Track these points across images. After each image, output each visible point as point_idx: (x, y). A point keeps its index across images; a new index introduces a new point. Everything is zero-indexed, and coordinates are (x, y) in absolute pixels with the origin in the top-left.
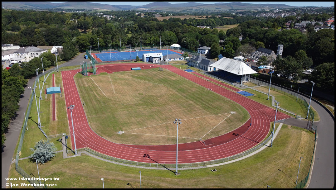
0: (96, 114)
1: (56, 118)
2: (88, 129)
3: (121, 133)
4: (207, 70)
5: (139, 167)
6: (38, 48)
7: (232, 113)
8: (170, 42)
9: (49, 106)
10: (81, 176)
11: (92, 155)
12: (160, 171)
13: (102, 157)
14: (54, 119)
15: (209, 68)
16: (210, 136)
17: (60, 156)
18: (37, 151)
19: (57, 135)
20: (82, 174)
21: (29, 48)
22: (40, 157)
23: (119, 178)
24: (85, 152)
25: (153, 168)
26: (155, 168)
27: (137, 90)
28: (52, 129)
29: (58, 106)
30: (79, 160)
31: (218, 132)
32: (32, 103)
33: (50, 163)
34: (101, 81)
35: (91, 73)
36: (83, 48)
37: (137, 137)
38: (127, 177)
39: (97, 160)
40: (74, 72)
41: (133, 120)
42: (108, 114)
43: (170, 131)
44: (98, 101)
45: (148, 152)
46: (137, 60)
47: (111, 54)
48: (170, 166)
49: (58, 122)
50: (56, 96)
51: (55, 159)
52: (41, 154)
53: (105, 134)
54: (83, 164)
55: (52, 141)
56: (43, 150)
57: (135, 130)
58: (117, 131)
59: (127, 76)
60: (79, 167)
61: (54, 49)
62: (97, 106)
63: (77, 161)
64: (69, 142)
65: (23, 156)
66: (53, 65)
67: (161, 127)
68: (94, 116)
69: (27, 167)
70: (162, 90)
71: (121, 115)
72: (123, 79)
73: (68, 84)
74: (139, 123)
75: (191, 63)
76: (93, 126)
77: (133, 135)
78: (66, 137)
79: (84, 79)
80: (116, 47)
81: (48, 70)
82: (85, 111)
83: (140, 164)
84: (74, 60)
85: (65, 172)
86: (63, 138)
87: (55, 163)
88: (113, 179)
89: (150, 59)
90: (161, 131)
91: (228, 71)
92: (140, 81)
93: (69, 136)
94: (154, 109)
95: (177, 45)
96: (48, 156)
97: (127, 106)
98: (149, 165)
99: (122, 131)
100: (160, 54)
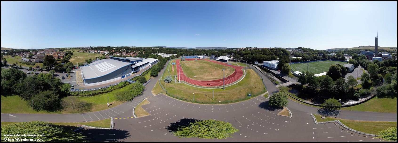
0: (186, 70)
1: (174, 70)
2: (184, 75)
3: (195, 77)
4: (216, 60)
5: (206, 88)
6: (171, 54)
7: (230, 69)
8: (203, 54)
9: (172, 67)
10: (182, 91)
11: (185, 83)
12: (216, 89)
13: (189, 84)
14: (173, 71)
15: (217, 59)
16: (227, 76)
17: (174, 82)
18: (166, 79)
19: (173, 75)
20: (182, 90)
21: (169, 54)
22: (167, 81)
23: (200, 93)
24: (183, 82)
25: (213, 88)
26: (214, 88)
27: (198, 65)
28: (172, 73)
29: (175, 67)
30: (181, 85)
31: (229, 74)
32: (168, 66)
33: (170, 83)
34: (186, 63)
35: (184, 60)
36: (181, 55)
37: (202, 78)
38: (203, 92)
39: (188, 85)
40: (179, 60)
41: (199, 73)
42: (190, 71)
43: (213, 76)
44: (186, 67)
45: (208, 83)
46: (196, 58)
47: (189, 56)
48: (219, 87)
49: (174, 71)
50: (174, 65)
51: (172, 82)
52: (167, 80)
53: (190, 77)
54: (182, 86)
55: (172, 76)
56: (168, 79)
57: (200, 76)
58: (194, 76)
59: (194, 61)
60: (181, 87)
61: (175, 55)
62: (186, 69)
63: (180, 85)
64: (177, 78)
65: (162, 79)
66: (174, 58)
67: (209, 75)
68: (185, 71)
69: (162, 82)
70: (205, 65)
71: (194, 72)
72: (193, 62)
73: (178, 62)
74: (201, 74)
75: (211, 58)
76: (185, 74)
77: (200, 78)
78: (176, 76)
79: (182, 62)
80: (190, 55)
81: (173, 59)
82: (182, 69)
83: (206, 87)
84: (179, 58)
85: (175, 88)
86: (175, 76)
87: (172, 84)
88: (197, 93)
89: (199, 58)
90: (210, 76)
91: (223, 59)
92: (198, 63)
93: (177, 76)
94: (205, 70)
95: (206, 55)
96: (169, 81)
97: (196, 69)
98: (211, 87)
99: (196, 76)
100: (202, 56)
